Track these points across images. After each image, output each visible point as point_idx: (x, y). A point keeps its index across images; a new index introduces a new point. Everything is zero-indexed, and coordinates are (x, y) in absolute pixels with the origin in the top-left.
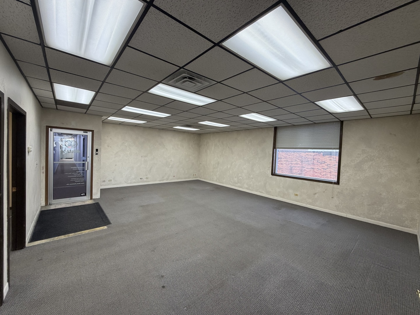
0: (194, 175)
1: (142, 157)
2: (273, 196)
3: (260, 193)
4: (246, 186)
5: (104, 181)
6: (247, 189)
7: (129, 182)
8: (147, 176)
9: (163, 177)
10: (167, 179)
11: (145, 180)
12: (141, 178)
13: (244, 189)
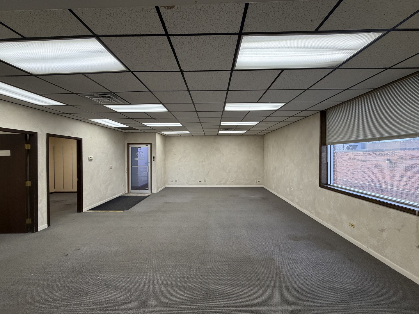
0: (257, 181)
1: (200, 162)
2: (323, 220)
3: (309, 213)
4: (296, 200)
5: (172, 181)
6: (298, 204)
7: (190, 183)
8: (204, 179)
9: (220, 181)
10: (225, 184)
11: (203, 182)
12: (200, 181)
13: (295, 203)
